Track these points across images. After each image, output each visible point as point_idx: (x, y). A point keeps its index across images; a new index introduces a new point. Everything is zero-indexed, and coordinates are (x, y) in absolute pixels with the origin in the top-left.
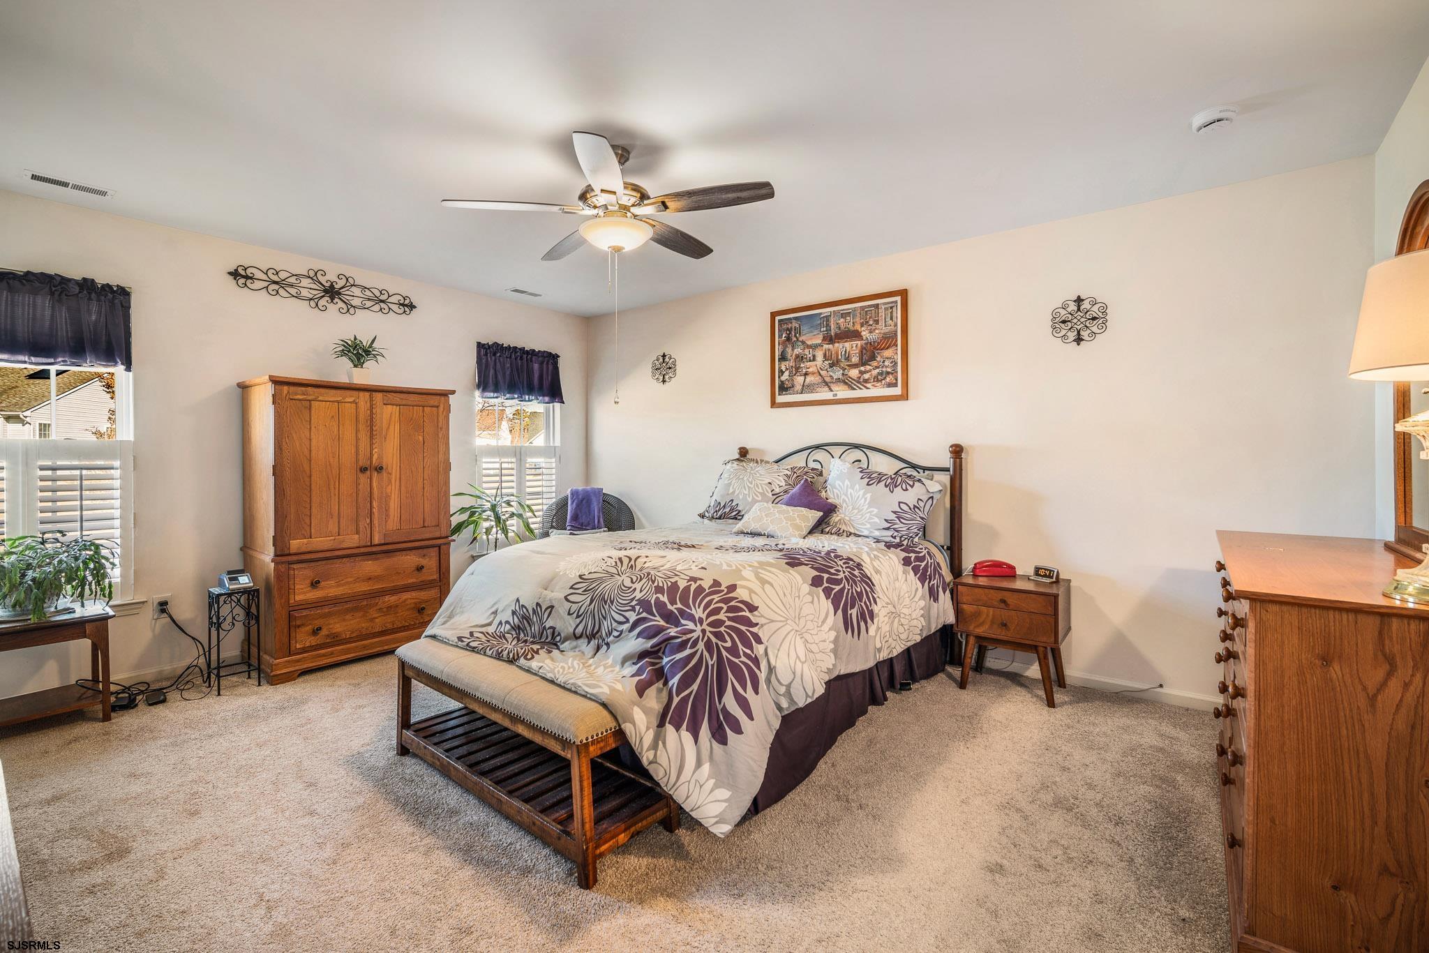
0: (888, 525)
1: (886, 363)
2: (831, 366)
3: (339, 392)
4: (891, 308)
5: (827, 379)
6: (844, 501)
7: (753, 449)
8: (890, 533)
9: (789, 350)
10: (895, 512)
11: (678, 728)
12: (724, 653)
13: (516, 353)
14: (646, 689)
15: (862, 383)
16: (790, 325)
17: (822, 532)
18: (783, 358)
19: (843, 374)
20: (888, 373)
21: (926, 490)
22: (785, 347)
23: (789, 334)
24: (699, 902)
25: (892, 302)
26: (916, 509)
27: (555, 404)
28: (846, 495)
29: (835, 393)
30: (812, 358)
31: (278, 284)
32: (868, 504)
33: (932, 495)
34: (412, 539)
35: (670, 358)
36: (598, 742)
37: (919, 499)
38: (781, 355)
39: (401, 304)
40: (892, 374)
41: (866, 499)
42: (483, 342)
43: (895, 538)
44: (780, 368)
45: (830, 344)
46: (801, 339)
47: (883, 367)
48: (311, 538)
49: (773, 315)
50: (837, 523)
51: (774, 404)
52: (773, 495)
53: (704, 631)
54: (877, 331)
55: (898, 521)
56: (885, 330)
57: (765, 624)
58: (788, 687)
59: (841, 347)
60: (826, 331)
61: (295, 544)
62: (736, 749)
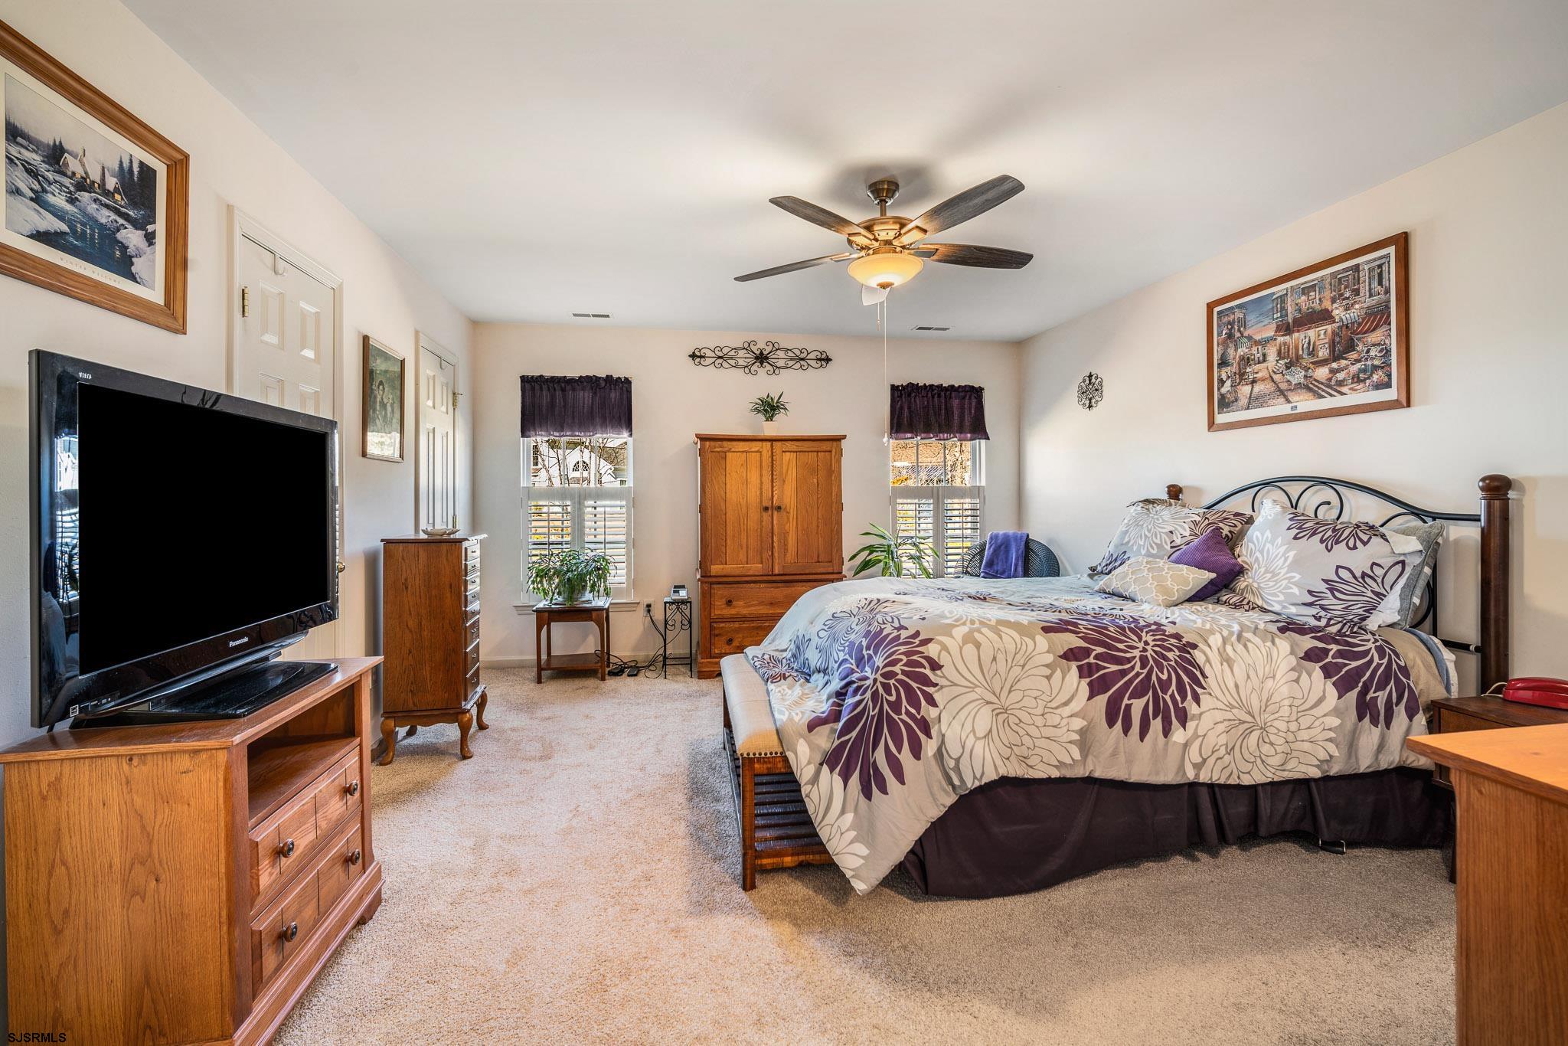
0: (1312, 599)
1: (1372, 353)
2: (1288, 367)
3: (747, 443)
4: (1380, 266)
5: (1283, 386)
6: (1257, 559)
7: (1187, 487)
8: (1313, 611)
9: (1231, 351)
10: (1326, 581)
11: (832, 771)
12: (886, 706)
13: (933, 391)
14: (817, 726)
15: (1334, 386)
16: (1232, 317)
17: (1218, 602)
18: (1223, 363)
19: (1305, 377)
20: (1375, 368)
21: (1390, 550)
22: (1226, 347)
23: (1230, 330)
24: (812, 941)
25: (1381, 258)
26: (1368, 580)
27: (981, 441)
28: (1262, 552)
29: (1295, 404)
30: (1261, 359)
31: (722, 358)
32: (1288, 566)
33: (1402, 558)
34: (807, 572)
35: (1097, 378)
36: (765, 762)
37: (1374, 564)
38: (1221, 359)
39: (818, 359)
40: (1383, 368)
41: (1286, 559)
42: (896, 384)
43: (1319, 619)
44: (1219, 376)
45: (1285, 335)
46: (1246, 334)
47: (1367, 359)
48: (726, 564)
49: (1210, 307)
50: (1243, 590)
51: (1211, 424)
52: (1172, 547)
53: (875, 680)
54: (1357, 306)
55: (1329, 595)
56: (1370, 302)
57: (946, 686)
58: (958, 760)
59: (1302, 337)
60: (1281, 317)
61: (715, 569)
62: (878, 807)
